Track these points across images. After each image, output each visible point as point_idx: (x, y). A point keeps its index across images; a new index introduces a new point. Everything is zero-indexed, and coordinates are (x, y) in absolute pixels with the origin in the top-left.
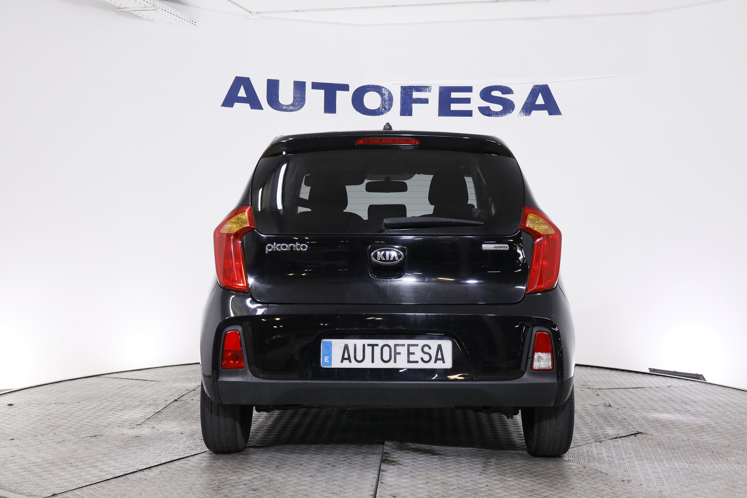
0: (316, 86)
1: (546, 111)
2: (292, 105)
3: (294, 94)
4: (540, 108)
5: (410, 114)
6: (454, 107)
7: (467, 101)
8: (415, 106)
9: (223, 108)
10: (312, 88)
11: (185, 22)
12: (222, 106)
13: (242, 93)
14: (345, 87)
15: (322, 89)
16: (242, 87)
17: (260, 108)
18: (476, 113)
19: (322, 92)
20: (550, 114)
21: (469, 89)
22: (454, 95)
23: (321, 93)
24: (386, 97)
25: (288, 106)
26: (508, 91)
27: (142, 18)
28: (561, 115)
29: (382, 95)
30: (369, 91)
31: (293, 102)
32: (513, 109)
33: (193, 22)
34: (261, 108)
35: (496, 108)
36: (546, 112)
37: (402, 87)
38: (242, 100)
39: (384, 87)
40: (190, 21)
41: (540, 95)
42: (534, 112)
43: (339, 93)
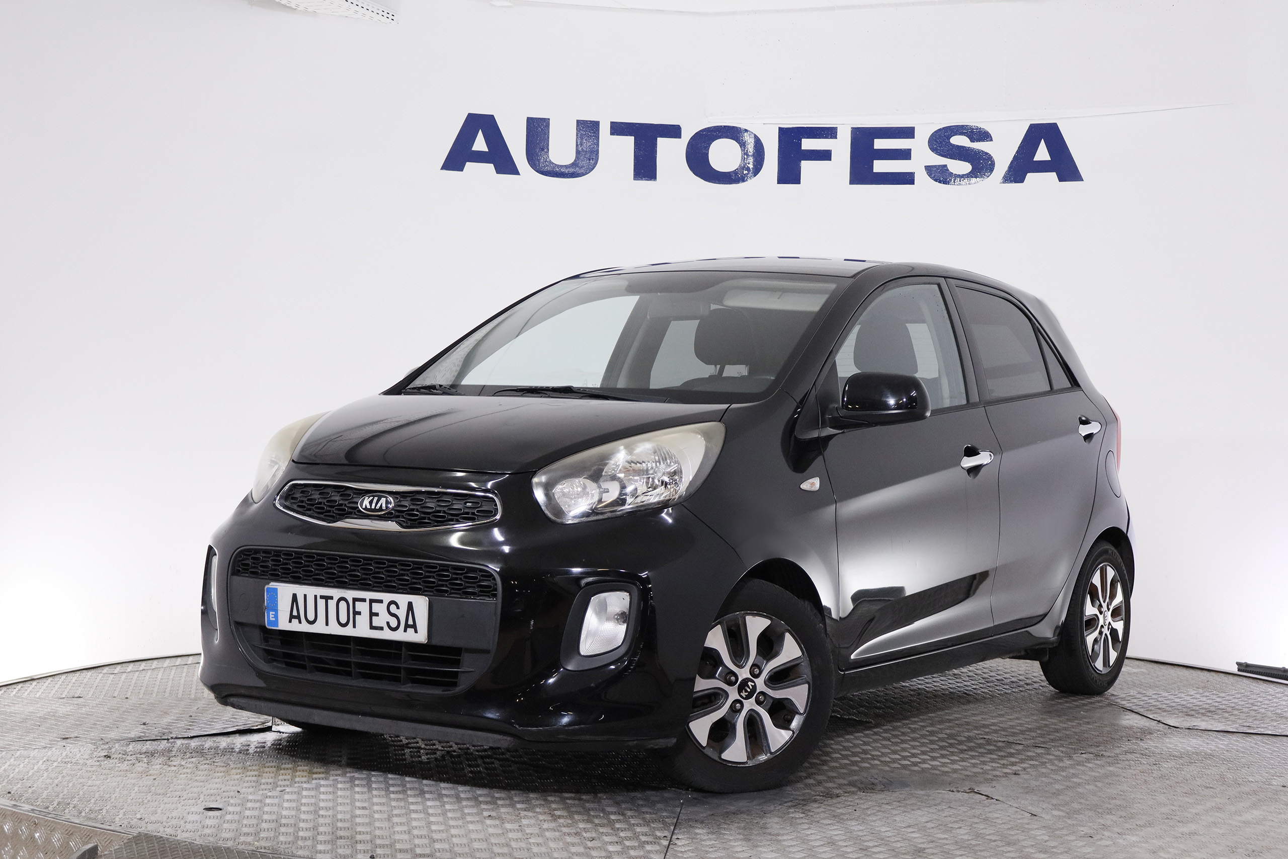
0: (618, 129)
1: (1054, 174)
2: (574, 164)
3: (577, 145)
4: (1042, 167)
5: (796, 180)
6: (880, 166)
7: (905, 154)
8: (806, 166)
9: (445, 171)
10: (612, 134)
11: (374, 15)
12: (441, 169)
13: (480, 144)
14: (673, 131)
15: (631, 135)
16: (480, 133)
17: (514, 171)
18: (921, 177)
19: (630, 141)
20: (1061, 179)
21: (908, 133)
22: (880, 144)
23: (628, 142)
24: (751, 148)
25: (566, 167)
26: (983, 135)
27: (295, 9)
28: (1083, 180)
29: (743, 145)
30: (720, 137)
31: (575, 160)
32: (992, 170)
33: (388, 15)
34: (517, 173)
35: (960, 167)
36: (1053, 176)
37: (780, 129)
38: (479, 157)
39: (746, 131)
40: (383, 14)
41: (1043, 144)
42: (1030, 176)
43: (663, 144)
